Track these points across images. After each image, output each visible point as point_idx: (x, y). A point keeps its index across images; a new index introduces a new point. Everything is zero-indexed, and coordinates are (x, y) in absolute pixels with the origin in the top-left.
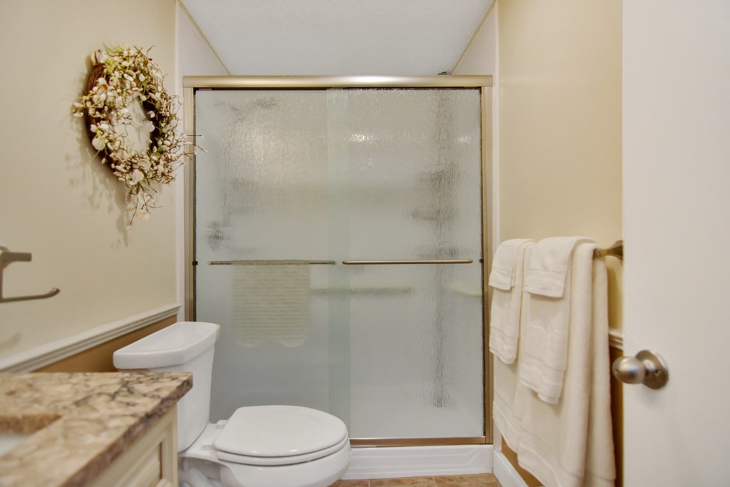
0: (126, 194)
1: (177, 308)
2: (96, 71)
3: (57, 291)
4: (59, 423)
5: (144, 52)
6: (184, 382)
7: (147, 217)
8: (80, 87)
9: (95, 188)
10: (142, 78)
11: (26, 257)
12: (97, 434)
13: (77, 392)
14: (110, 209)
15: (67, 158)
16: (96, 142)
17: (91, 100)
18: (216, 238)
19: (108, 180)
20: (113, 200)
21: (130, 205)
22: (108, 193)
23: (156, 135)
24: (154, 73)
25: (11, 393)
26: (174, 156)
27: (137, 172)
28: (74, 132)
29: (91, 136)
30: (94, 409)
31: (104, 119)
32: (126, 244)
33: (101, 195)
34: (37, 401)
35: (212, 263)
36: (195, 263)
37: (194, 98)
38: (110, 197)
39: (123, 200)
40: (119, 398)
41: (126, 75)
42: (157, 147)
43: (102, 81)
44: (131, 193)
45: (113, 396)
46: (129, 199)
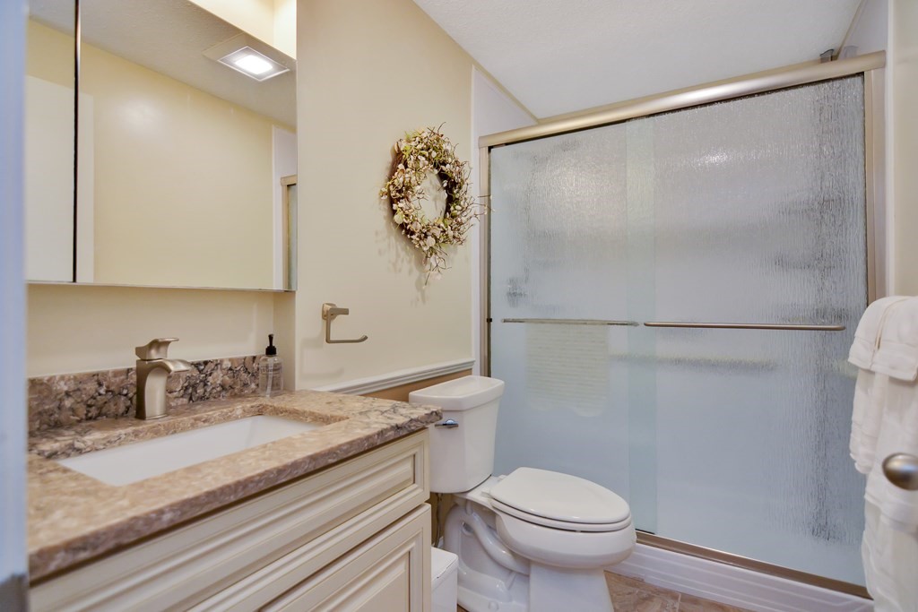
0: (423, 258)
1: (473, 362)
2: (399, 157)
3: (366, 338)
4: (346, 421)
5: (435, 131)
6: (432, 412)
7: (439, 277)
8: (387, 173)
9: (398, 255)
10: (434, 154)
11: (345, 312)
12: (363, 429)
13: (363, 408)
14: (410, 272)
15: (377, 233)
16: (396, 217)
17: (393, 184)
18: (514, 296)
19: (408, 248)
20: (413, 264)
21: (428, 267)
22: (408, 258)
23: (451, 200)
24: (445, 146)
25: (329, 403)
26: (464, 219)
27: (429, 238)
28: (381, 210)
29: (394, 212)
30: (369, 418)
31: (403, 198)
32: (424, 301)
33: (403, 261)
34: (340, 409)
35: (505, 321)
36: (489, 320)
37: (489, 158)
38: (410, 262)
39: (421, 264)
40: (385, 414)
41: (419, 157)
42: (450, 212)
43: (401, 166)
44: (427, 257)
45: (382, 413)
46: (426, 262)
